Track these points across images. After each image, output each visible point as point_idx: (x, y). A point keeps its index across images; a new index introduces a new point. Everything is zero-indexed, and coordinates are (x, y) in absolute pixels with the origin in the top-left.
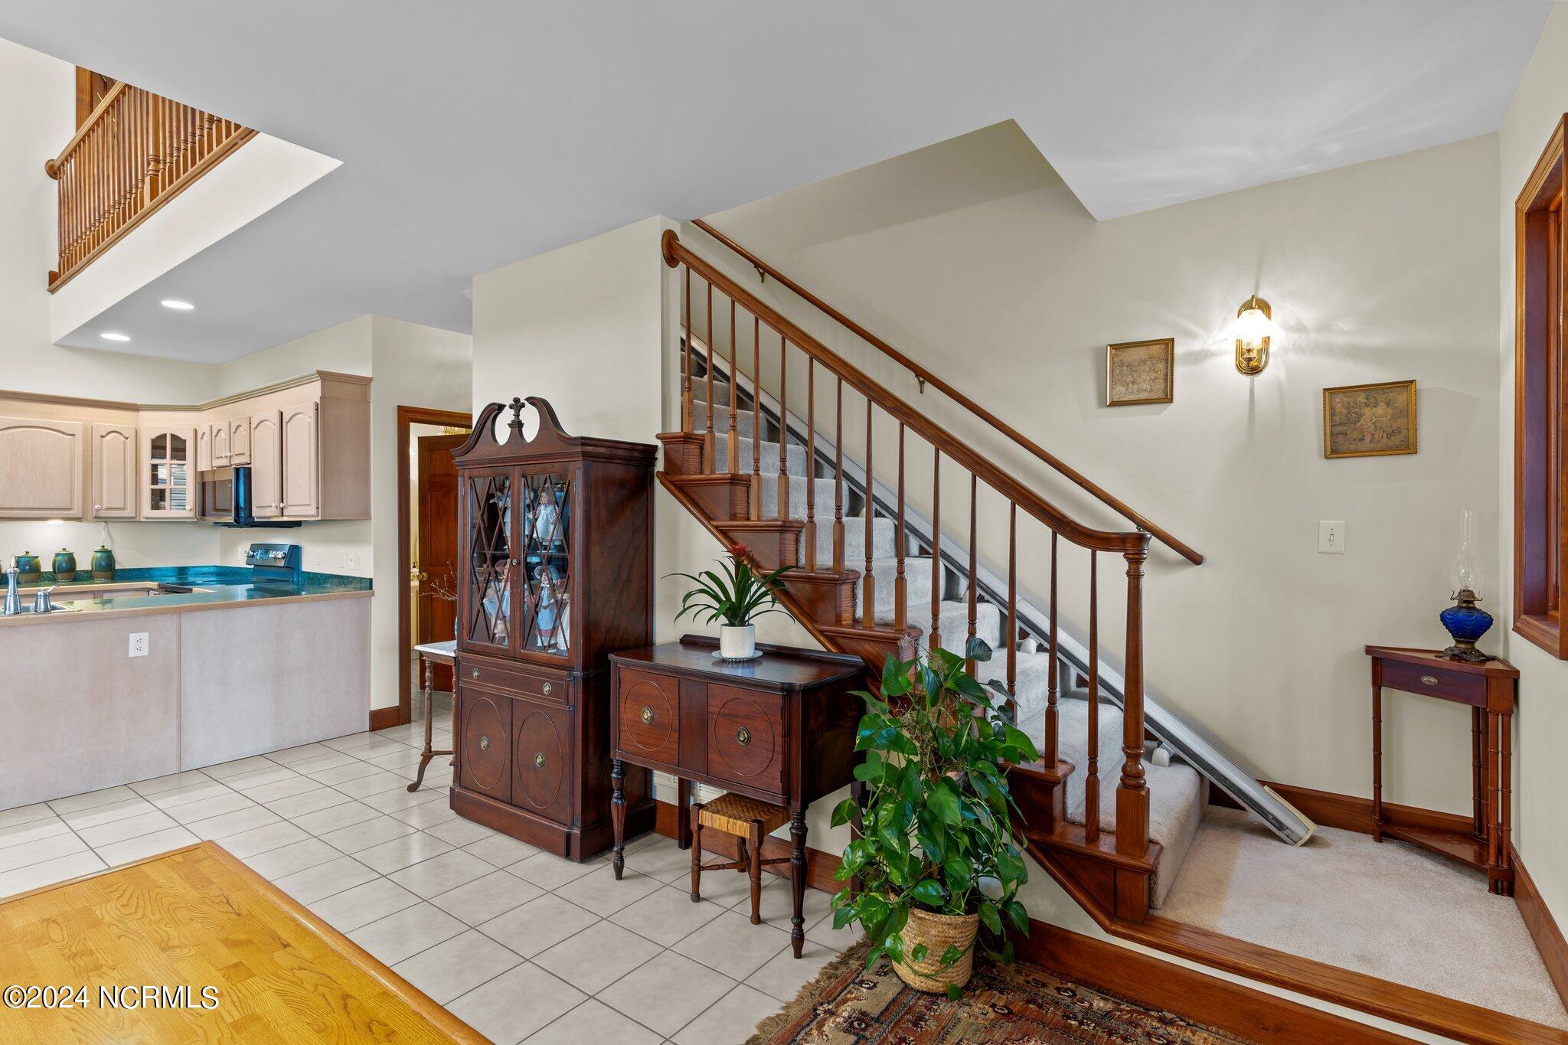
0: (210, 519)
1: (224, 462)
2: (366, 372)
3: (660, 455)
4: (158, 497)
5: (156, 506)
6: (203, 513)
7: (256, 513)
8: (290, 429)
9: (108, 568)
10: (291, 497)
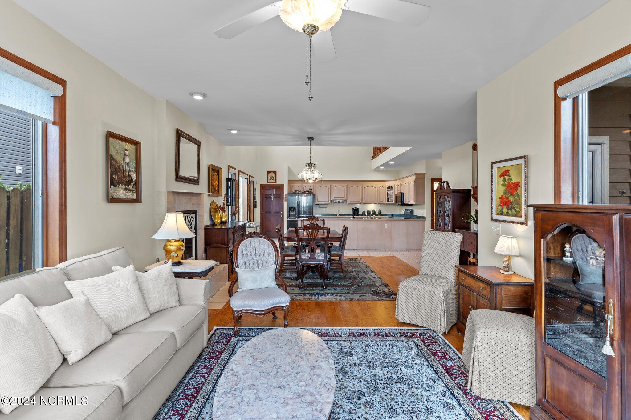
0: (398, 204)
1: (399, 192)
2: (425, 172)
3: (472, 191)
4: (388, 199)
5: (388, 201)
6: (396, 202)
7: (405, 202)
8: (410, 185)
9: (380, 214)
10: (411, 199)
